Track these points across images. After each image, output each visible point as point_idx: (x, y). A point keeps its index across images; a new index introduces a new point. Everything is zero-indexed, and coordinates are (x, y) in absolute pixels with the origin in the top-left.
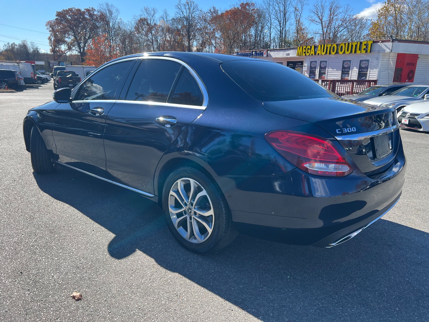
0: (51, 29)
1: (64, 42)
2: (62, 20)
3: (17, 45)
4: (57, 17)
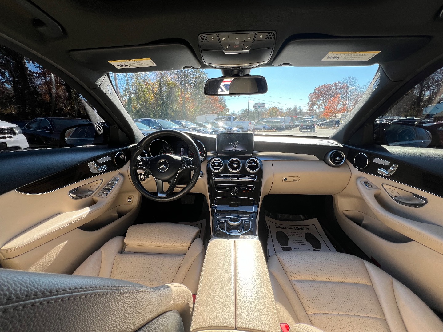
0: (310, 98)
1: (316, 104)
2: (318, 92)
4: (315, 91)
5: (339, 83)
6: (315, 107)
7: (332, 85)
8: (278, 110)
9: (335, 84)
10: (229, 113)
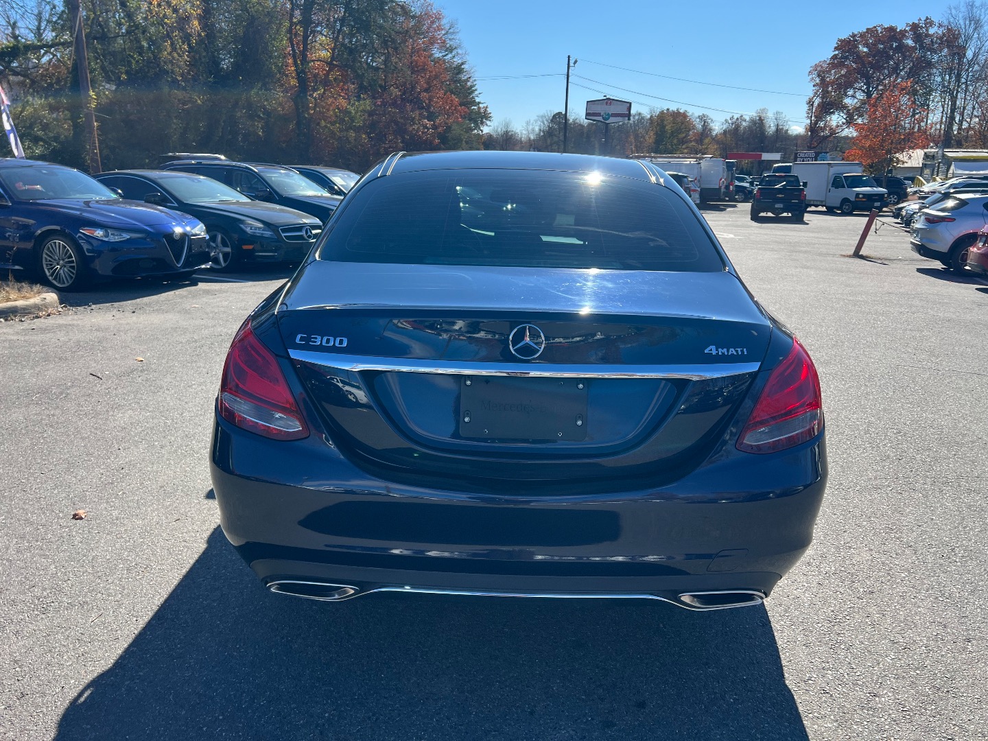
0: (818, 80)
1: (841, 107)
2: (846, 58)
3: (748, 119)
4: (837, 52)
5: (929, 23)
6: (836, 119)
7: (903, 33)
8: (690, 123)
9: (915, 27)
10: (486, 130)
